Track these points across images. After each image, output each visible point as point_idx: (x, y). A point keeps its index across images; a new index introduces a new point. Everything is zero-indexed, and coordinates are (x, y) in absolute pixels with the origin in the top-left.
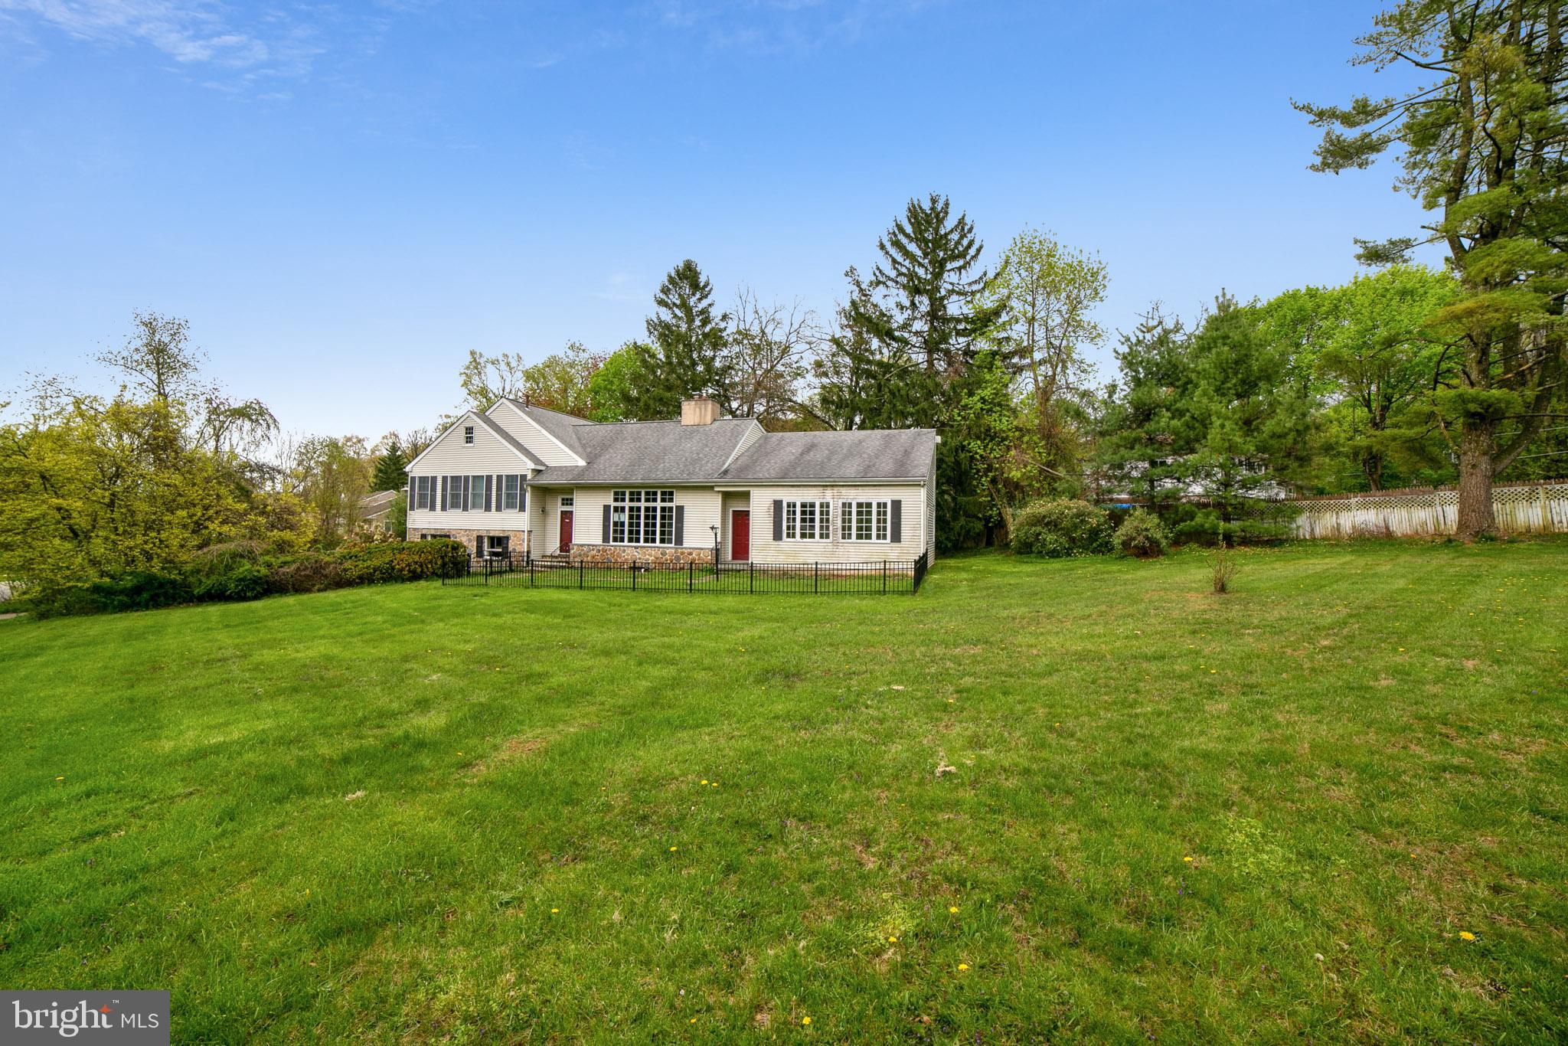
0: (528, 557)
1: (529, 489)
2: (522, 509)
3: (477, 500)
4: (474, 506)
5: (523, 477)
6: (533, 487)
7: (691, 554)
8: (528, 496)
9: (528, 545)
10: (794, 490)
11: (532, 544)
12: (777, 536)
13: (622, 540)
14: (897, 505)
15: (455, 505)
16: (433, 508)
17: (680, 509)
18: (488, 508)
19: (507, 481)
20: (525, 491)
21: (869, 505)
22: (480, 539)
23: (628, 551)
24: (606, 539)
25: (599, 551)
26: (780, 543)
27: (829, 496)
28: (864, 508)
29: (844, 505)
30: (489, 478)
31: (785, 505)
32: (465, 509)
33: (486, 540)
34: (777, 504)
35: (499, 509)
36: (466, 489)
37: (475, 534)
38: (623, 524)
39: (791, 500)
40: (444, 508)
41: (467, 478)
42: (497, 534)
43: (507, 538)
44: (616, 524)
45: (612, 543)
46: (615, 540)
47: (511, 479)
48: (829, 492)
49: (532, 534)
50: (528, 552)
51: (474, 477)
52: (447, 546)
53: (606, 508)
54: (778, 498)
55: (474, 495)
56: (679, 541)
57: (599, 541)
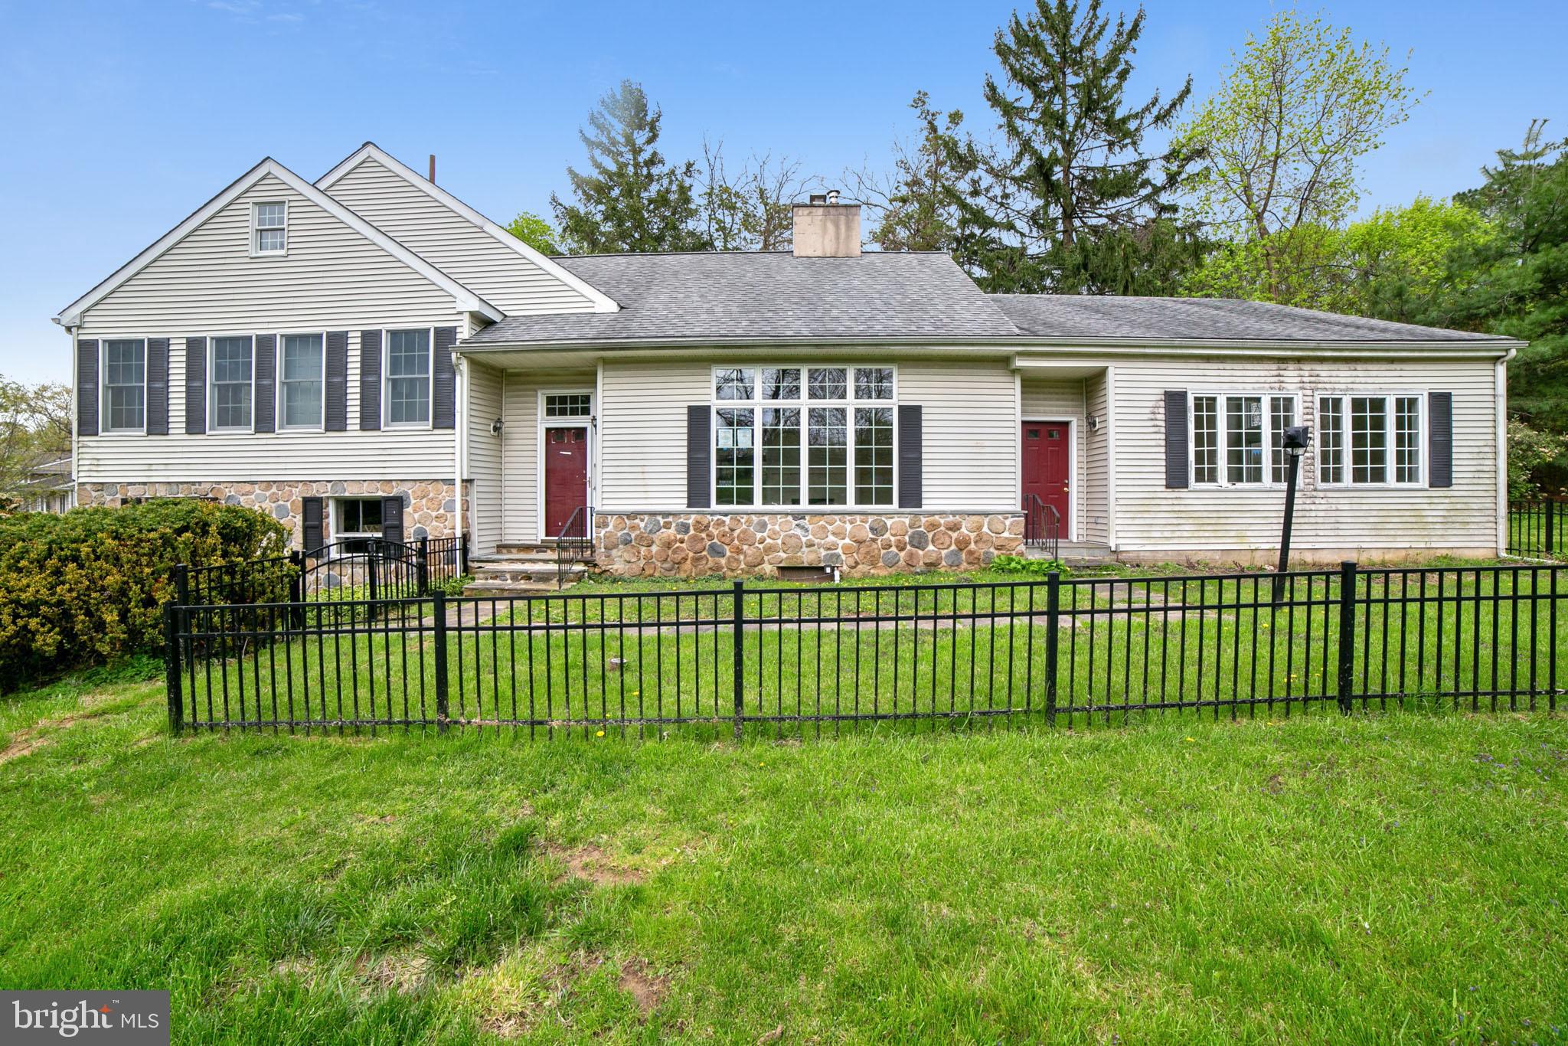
0: (465, 551)
1: (464, 366)
2: (444, 419)
3: (299, 403)
4: (290, 419)
5: (446, 336)
6: (474, 364)
7: (955, 527)
8: (463, 384)
9: (465, 518)
10: (1212, 370)
11: (474, 515)
12: (1176, 478)
13: (746, 497)
14: (1441, 403)
15: (230, 417)
16: (158, 425)
17: (911, 416)
18: (336, 421)
19: (394, 347)
20: (453, 372)
21: (1378, 404)
22: (312, 507)
23: (775, 525)
24: (697, 495)
25: (684, 528)
26: (1182, 493)
27: (1293, 382)
28: (1369, 410)
29: (1324, 402)
30: (338, 342)
31: (1191, 403)
32: (265, 424)
33: (331, 509)
34: (1175, 401)
35: (370, 421)
36: (266, 370)
37: (297, 495)
38: (747, 457)
39: (1205, 390)
40: (195, 424)
41: (266, 344)
42: (365, 492)
43: (399, 502)
44: (724, 456)
45: (714, 506)
46: (724, 497)
47: (407, 341)
48: (1291, 374)
49: (474, 489)
50: (466, 538)
51: (290, 339)
52: (204, 528)
53: (698, 417)
54: (1176, 387)
55: (291, 389)
56: (912, 496)
57: (679, 503)
